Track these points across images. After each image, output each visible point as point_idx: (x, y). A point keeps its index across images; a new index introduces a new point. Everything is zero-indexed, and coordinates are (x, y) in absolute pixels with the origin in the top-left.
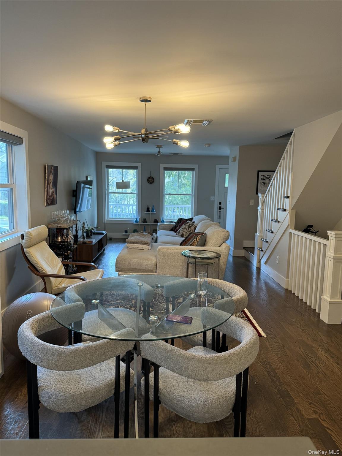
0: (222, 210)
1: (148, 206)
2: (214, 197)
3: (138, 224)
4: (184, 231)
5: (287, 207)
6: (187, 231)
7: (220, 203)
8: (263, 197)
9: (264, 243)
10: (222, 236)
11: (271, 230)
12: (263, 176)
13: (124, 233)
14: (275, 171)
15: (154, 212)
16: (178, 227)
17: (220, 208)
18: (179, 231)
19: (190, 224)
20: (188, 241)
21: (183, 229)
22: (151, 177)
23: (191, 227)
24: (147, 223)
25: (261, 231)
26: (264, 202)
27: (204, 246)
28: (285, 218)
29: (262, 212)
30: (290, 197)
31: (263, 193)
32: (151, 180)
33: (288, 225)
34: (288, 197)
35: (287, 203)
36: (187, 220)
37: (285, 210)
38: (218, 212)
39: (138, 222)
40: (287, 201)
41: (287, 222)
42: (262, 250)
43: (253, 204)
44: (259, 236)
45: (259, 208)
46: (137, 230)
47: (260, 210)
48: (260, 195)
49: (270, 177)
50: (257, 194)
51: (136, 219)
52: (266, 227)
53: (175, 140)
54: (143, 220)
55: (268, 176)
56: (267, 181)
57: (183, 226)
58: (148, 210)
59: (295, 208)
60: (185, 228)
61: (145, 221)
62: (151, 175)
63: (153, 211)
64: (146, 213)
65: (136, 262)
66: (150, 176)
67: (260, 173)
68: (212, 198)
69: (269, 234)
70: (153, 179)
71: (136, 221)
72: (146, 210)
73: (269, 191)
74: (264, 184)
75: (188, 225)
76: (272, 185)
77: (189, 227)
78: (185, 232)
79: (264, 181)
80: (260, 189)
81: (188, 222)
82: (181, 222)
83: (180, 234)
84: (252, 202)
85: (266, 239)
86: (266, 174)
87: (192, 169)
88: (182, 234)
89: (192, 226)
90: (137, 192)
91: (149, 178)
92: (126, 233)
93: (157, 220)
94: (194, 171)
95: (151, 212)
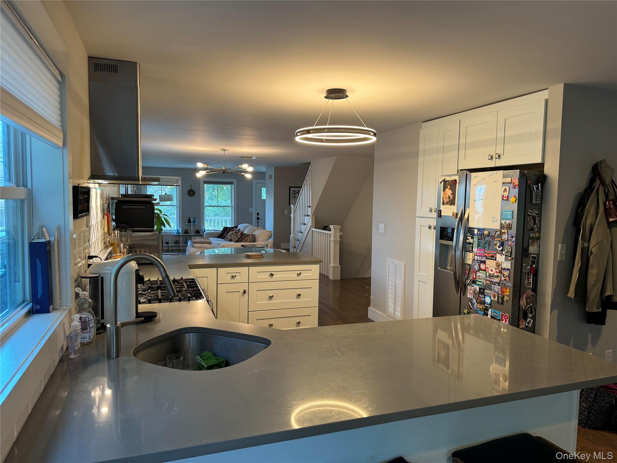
0: (259, 221)
1: (189, 217)
2: (252, 208)
3: (180, 235)
4: (232, 237)
5: (309, 214)
6: (234, 237)
7: (258, 214)
8: (294, 207)
9: (297, 241)
10: (267, 235)
11: (301, 231)
12: (294, 191)
13: (165, 245)
14: (301, 187)
15: (196, 223)
16: (225, 234)
17: (258, 219)
18: (227, 237)
19: (236, 231)
20: (242, 239)
21: (230, 235)
22: (191, 190)
23: (237, 233)
24: (188, 234)
25: (294, 233)
26: (295, 211)
27: (254, 242)
28: (309, 221)
29: (294, 219)
30: (311, 207)
31: (294, 204)
32: (191, 193)
33: (311, 226)
34: (310, 207)
35: (310, 211)
36: (232, 228)
37: (309, 216)
38: (257, 222)
39: (180, 233)
40: (309, 209)
41: (310, 224)
42: (295, 247)
43: (287, 213)
44: (292, 237)
45: (292, 216)
46: (179, 240)
47: (292, 217)
48: (292, 206)
49: (299, 192)
50: (290, 205)
51: (178, 230)
52: (297, 229)
53: (242, 173)
54: (184, 231)
55: (297, 191)
56: (297, 195)
57: (231, 233)
58: (189, 221)
59: (314, 214)
60: (232, 234)
61: (186, 232)
62: (191, 188)
63: (194, 222)
64: (187, 225)
67: (291, 188)
68: (250, 210)
69: (300, 234)
70: (193, 191)
71: (178, 232)
72: (187, 221)
73: (298, 203)
74: (295, 197)
75: (234, 231)
76: (299, 198)
77: (236, 233)
79: (294, 195)
80: (292, 202)
81: (235, 229)
82: (227, 230)
83: (228, 239)
84: (286, 212)
85: (298, 239)
86: (296, 189)
87: (231, 183)
88: (230, 239)
89: (239, 232)
90: (177, 204)
91: (189, 191)
92: (168, 244)
93: (198, 231)
94: (233, 184)
95: (193, 223)
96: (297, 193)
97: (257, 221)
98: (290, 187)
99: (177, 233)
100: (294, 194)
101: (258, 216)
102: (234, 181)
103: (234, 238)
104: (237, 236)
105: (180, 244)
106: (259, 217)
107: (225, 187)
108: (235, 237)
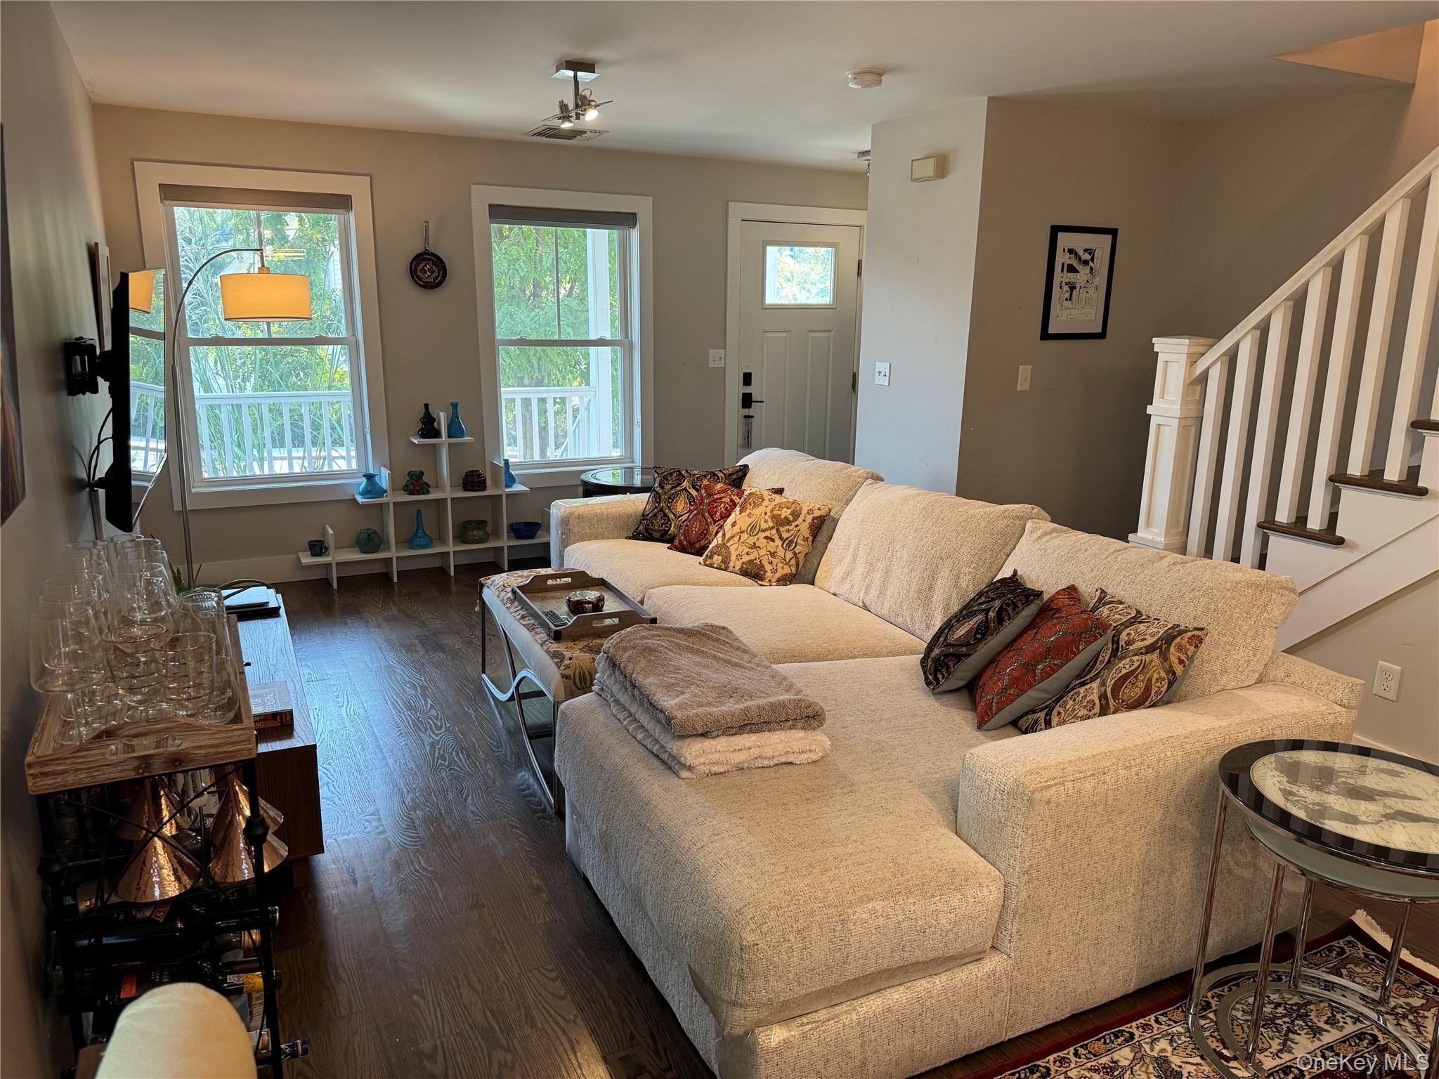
0: (754, 411)
1: (426, 406)
2: (722, 351)
3: (384, 502)
4: (754, 546)
7: (747, 379)
12: (1070, 251)
13: (307, 559)
15: (462, 434)
16: (687, 523)
17: (747, 401)
21: (745, 536)
22: (426, 252)
23: (787, 521)
24: (428, 492)
29: (1188, 431)
32: (429, 272)
38: (742, 419)
39: (382, 492)
43: (1026, 387)
45: (1157, 409)
46: (380, 532)
47: (1160, 421)
49: (1092, 259)
50: (1045, 336)
51: (369, 477)
54: (403, 480)
55: (1085, 250)
56: (1082, 274)
57: (738, 518)
58: (429, 428)
61: (416, 483)
62: (426, 240)
63: (454, 430)
64: (419, 446)
65: (881, 922)
66: (421, 250)
68: (715, 358)
70: (439, 262)
71: (371, 489)
72: (417, 426)
74: (1072, 288)
78: (763, 552)
79: (1072, 277)
83: (737, 565)
84: (1024, 377)
86: (1080, 242)
87: (624, 220)
88: (751, 562)
90: (354, 335)
91: (419, 258)
92: (320, 554)
93: (479, 476)
94: (633, 225)
95: (450, 436)
96: (1086, 263)
97: (746, 412)
98: (1055, 230)
99: (365, 493)
100: (1071, 269)
101: (748, 390)
102: (642, 206)
103: (773, 554)
104: (789, 543)
105: (388, 549)
106: (750, 395)
107: (599, 240)
108: (781, 552)
